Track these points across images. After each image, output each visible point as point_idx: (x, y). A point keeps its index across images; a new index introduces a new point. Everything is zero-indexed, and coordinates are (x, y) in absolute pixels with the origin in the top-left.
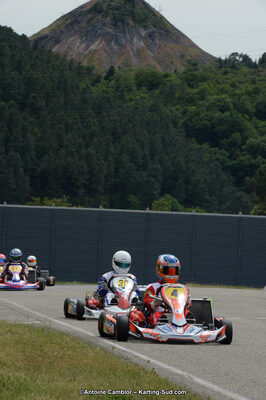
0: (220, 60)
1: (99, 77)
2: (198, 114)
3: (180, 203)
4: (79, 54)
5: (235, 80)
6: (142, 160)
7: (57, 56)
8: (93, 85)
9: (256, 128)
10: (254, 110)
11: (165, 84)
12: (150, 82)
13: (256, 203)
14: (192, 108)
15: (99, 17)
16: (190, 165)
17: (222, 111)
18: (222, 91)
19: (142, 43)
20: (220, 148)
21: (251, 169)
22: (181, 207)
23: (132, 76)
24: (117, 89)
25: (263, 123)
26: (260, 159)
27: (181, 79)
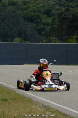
2: (27, 13)
3: (23, 40)
5: (38, 3)
6: (11, 28)
9: (44, 17)
10: (43, 12)
11: (17, 4)
13: (45, 39)
14: (25, 12)
16: (25, 29)
17: (34, 12)
18: (34, 6)
20: (34, 24)
21: (43, 30)
22: (23, 41)
23: (7, 2)
24: (3, 6)
25: (46, 16)
26: (46, 26)
27: (22, 3)
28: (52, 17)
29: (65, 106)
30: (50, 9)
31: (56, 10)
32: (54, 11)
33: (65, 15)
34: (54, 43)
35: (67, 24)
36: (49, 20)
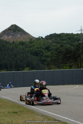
0: (36, 38)
1: (11, 43)
2: (33, 50)
4: (6, 39)
5: (40, 42)
6: (22, 60)
7: (2, 40)
8: (10, 45)
9: (45, 52)
10: (45, 48)
11: (25, 44)
12: (22, 43)
13: (47, 67)
14: (31, 48)
15: (10, 31)
16: (32, 60)
17: (38, 48)
18: (37, 44)
19: (20, 36)
20: (38, 56)
21: (45, 60)
22: (31, 70)
23: (18, 42)
24: (15, 45)
25: (47, 50)
26: (47, 58)
27: (29, 43)
28: (51, 52)
29: (59, 115)
30: (49, 46)
31: (54, 46)
32: (52, 47)
33: (60, 50)
34: (53, 70)
35: (62, 56)
36: (49, 53)
